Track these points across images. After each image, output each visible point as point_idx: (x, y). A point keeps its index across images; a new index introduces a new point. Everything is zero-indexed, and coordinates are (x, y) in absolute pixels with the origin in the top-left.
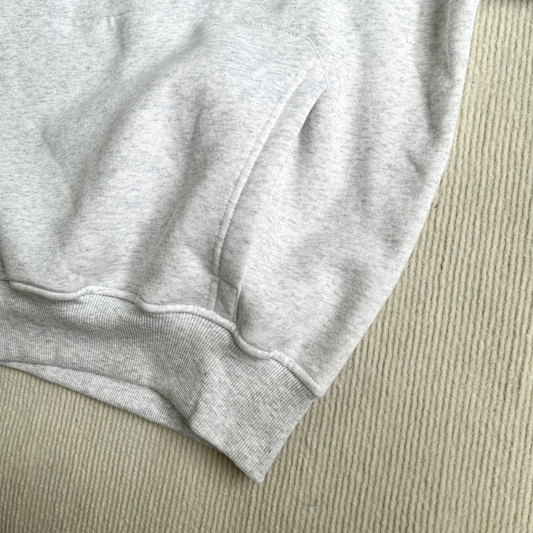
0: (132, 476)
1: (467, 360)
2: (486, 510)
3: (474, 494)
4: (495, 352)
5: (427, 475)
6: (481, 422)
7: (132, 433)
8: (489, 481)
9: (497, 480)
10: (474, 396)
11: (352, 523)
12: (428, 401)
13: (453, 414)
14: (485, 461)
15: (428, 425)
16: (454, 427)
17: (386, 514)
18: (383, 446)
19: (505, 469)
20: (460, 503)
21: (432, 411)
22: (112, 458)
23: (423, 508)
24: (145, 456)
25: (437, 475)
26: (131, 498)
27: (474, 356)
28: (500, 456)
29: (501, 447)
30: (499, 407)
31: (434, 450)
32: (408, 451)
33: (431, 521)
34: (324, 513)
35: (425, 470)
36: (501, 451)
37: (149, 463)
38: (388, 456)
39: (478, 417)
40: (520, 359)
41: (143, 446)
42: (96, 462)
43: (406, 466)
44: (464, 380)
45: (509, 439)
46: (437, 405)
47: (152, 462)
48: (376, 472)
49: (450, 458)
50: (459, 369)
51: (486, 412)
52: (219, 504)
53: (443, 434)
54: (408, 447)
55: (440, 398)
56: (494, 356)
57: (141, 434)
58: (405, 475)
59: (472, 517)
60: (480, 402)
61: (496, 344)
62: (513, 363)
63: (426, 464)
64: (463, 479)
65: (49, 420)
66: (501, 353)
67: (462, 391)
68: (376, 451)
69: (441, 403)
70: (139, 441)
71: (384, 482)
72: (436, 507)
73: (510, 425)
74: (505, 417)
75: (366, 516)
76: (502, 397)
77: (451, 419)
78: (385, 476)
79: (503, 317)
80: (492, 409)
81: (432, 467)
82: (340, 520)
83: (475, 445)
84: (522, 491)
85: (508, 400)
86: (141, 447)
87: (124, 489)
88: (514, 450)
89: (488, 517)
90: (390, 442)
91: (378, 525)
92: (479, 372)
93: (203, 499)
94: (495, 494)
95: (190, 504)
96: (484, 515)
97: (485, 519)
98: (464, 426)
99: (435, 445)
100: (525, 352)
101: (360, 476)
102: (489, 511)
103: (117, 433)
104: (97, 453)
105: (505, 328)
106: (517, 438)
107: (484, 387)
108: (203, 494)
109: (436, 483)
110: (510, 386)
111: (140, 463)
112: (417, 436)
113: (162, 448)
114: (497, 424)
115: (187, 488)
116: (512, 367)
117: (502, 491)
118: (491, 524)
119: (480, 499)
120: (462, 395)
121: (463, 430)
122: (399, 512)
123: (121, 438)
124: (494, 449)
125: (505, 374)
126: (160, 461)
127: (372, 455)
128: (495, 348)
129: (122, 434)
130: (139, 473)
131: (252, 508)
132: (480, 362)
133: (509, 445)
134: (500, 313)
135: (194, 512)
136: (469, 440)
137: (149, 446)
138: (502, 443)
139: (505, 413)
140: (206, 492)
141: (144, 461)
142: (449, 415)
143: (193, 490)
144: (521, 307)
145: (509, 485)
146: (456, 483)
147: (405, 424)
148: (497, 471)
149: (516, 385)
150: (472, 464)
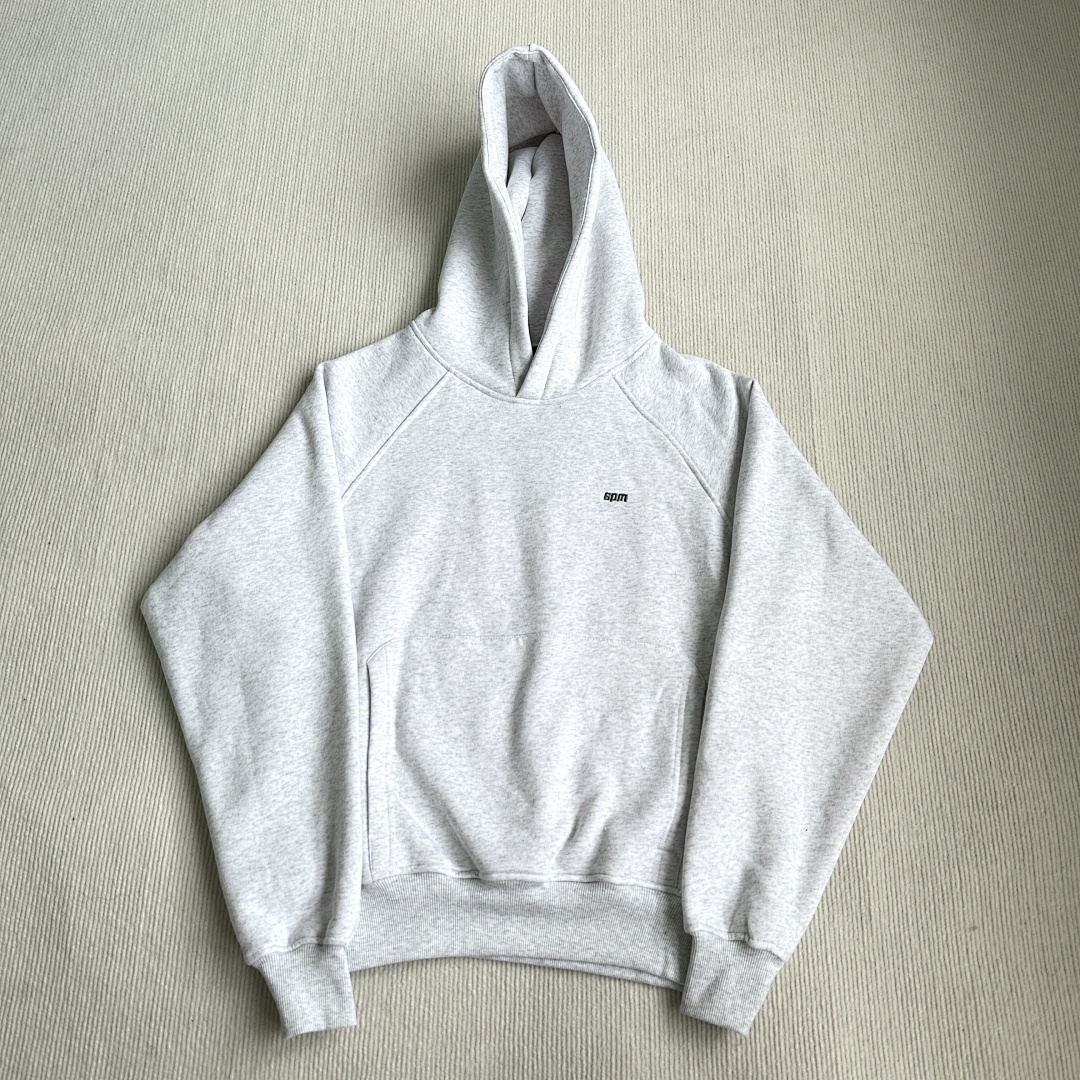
0: (581, 1055)
1: (830, 904)
2: (868, 1021)
3: (857, 1009)
4: (848, 894)
5: (821, 1002)
6: (850, 951)
7: (574, 1015)
8: (866, 998)
9: (871, 995)
10: (841, 931)
11: (773, 1052)
12: (809, 942)
13: (828, 947)
14: (860, 981)
15: (813, 960)
16: (832, 958)
17: (797, 1039)
18: (784, 984)
19: (875, 985)
20: (849, 1019)
21: (814, 949)
22: (559, 1042)
23: (823, 1028)
24: (589, 1034)
25: (828, 999)
26: (584, 1074)
27: (835, 900)
28: (869, 975)
29: (868, 968)
30: (860, 937)
31: (822, 979)
32: (803, 984)
33: (832, 1038)
34: (749, 1049)
35: (818, 997)
36: (869, 971)
37: (595, 1038)
38: (789, 991)
39: (847, 947)
40: (867, 897)
41: (587, 1024)
42: (545, 1048)
43: (804, 997)
44: (831, 920)
45: (872, 960)
46: (816, 943)
47: (597, 1037)
48: (783, 1006)
49: (835, 984)
50: (826, 911)
51: (852, 943)
52: (662, 1062)
53: (825, 965)
54: (802, 981)
55: (818, 936)
56: (849, 898)
57: (582, 1014)
58: (804, 1004)
59: (860, 1028)
60: (846, 936)
61: (848, 887)
62: (863, 901)
63: (818, 991)
64: (847, 998)
65: (493, 1019)
66: (853, 894)
67: (832, 928)
68: (779, 988)
69: (819, 941)
70: (582, 1021)
71: (790, 1013)
72: (833, 1024)
73: (871, 949)
74: (866, 944)
75: (782, 1044)
76: (860, 929)
77: (829, 951)
78: (790, 1008)
79: (848, 866)
80: (856, 939)
81: (823, 994)
82: (763, 1052)
83: (850, 970)
84: (890, 1000)
85: (865, 930)
86: (584, 1026)
87: (576, 1069)
88: (878, 968)
89: (871, 1026)
90: (788, 980)
91: (792, 1050)
92: (840, 912)
93: (648, 1061)
94: (872, 1007)
95: (639, 1067)
96: (868, 1025)
97: (869, 1029)
98: (839, 956)
99: (821, 975)
100: (869, 891)
101: (771, 1013)
102: (871, 1021)
103: (560, 1018)
104: (545, 1040)
105: (851, 874)
106: (877, 959)
107: (846, 923)
108: (647, 1056)
109: (829, 1006)
110: (864, 919)
111: (587, 1041)
112: (807, 971)
113: (604, 1022)
114: (862, 950)
115: (633, 1053)
116: (863, 904)
117: (876, 1002)
118: (874, 1031)
119: (862, 1013)
120: (832, 932)
121: (839, 960)
122: (806, 1035)
123: (565, 1022)
124: (864, 971)
125: (858, 910)
126: (604, 1035)
127: (777, 993)
128: (848, 890)
129: (565, 1017)
130: (587, 1050)
131: (691, 1059)
132: (840, 904)
133: (873, 965)
134: (845, 863)
135: (643, 1075)
136: (845, 967)
137: (592, 1024)
138: (868, 964)
139: (866, 940)
140: (650, 1054)
141: (589, 1038)
142: (826, 949)
143: (638, 1055)
144: (859, 857)
145: (880, 998)
146: (843, 1003)
147: (796, 963)
148: (870, 987)
149: (869, 918)
150: (851, 986)
